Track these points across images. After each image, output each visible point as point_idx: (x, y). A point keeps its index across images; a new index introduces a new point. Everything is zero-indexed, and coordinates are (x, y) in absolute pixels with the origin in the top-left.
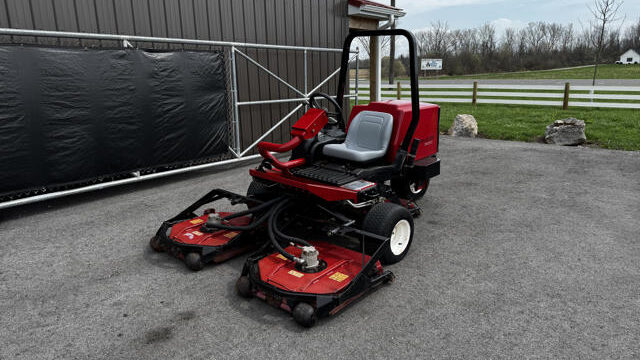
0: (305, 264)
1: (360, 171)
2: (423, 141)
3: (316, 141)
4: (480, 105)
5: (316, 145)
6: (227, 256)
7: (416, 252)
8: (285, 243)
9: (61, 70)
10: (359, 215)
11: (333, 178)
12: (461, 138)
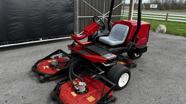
0: (79, 90)
1: (111, 49)
2: (141, 38)
3: (97, 35)
4: (168, 21)
5: (96, 37)
6: (55, 78)
7: (131, 85)
8: (73, 78)
9: (13, 2)
10: (107, 69)
11: (99, 52)
12: (160, 33)
